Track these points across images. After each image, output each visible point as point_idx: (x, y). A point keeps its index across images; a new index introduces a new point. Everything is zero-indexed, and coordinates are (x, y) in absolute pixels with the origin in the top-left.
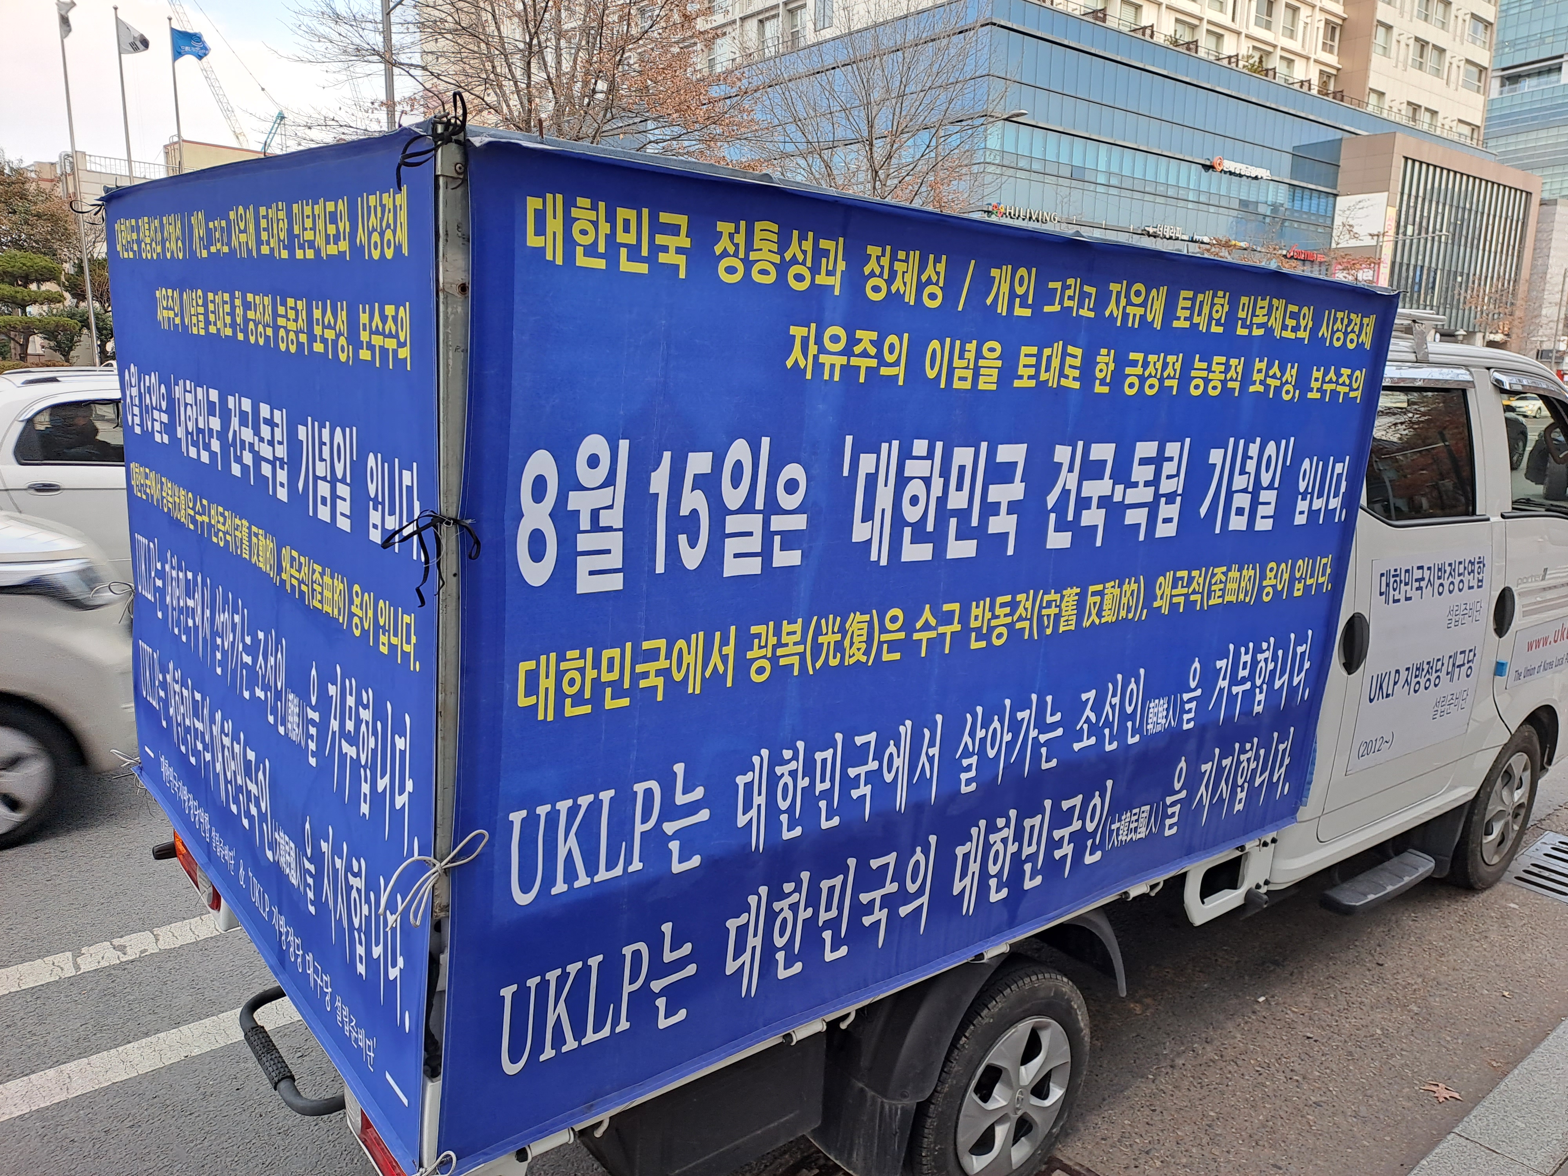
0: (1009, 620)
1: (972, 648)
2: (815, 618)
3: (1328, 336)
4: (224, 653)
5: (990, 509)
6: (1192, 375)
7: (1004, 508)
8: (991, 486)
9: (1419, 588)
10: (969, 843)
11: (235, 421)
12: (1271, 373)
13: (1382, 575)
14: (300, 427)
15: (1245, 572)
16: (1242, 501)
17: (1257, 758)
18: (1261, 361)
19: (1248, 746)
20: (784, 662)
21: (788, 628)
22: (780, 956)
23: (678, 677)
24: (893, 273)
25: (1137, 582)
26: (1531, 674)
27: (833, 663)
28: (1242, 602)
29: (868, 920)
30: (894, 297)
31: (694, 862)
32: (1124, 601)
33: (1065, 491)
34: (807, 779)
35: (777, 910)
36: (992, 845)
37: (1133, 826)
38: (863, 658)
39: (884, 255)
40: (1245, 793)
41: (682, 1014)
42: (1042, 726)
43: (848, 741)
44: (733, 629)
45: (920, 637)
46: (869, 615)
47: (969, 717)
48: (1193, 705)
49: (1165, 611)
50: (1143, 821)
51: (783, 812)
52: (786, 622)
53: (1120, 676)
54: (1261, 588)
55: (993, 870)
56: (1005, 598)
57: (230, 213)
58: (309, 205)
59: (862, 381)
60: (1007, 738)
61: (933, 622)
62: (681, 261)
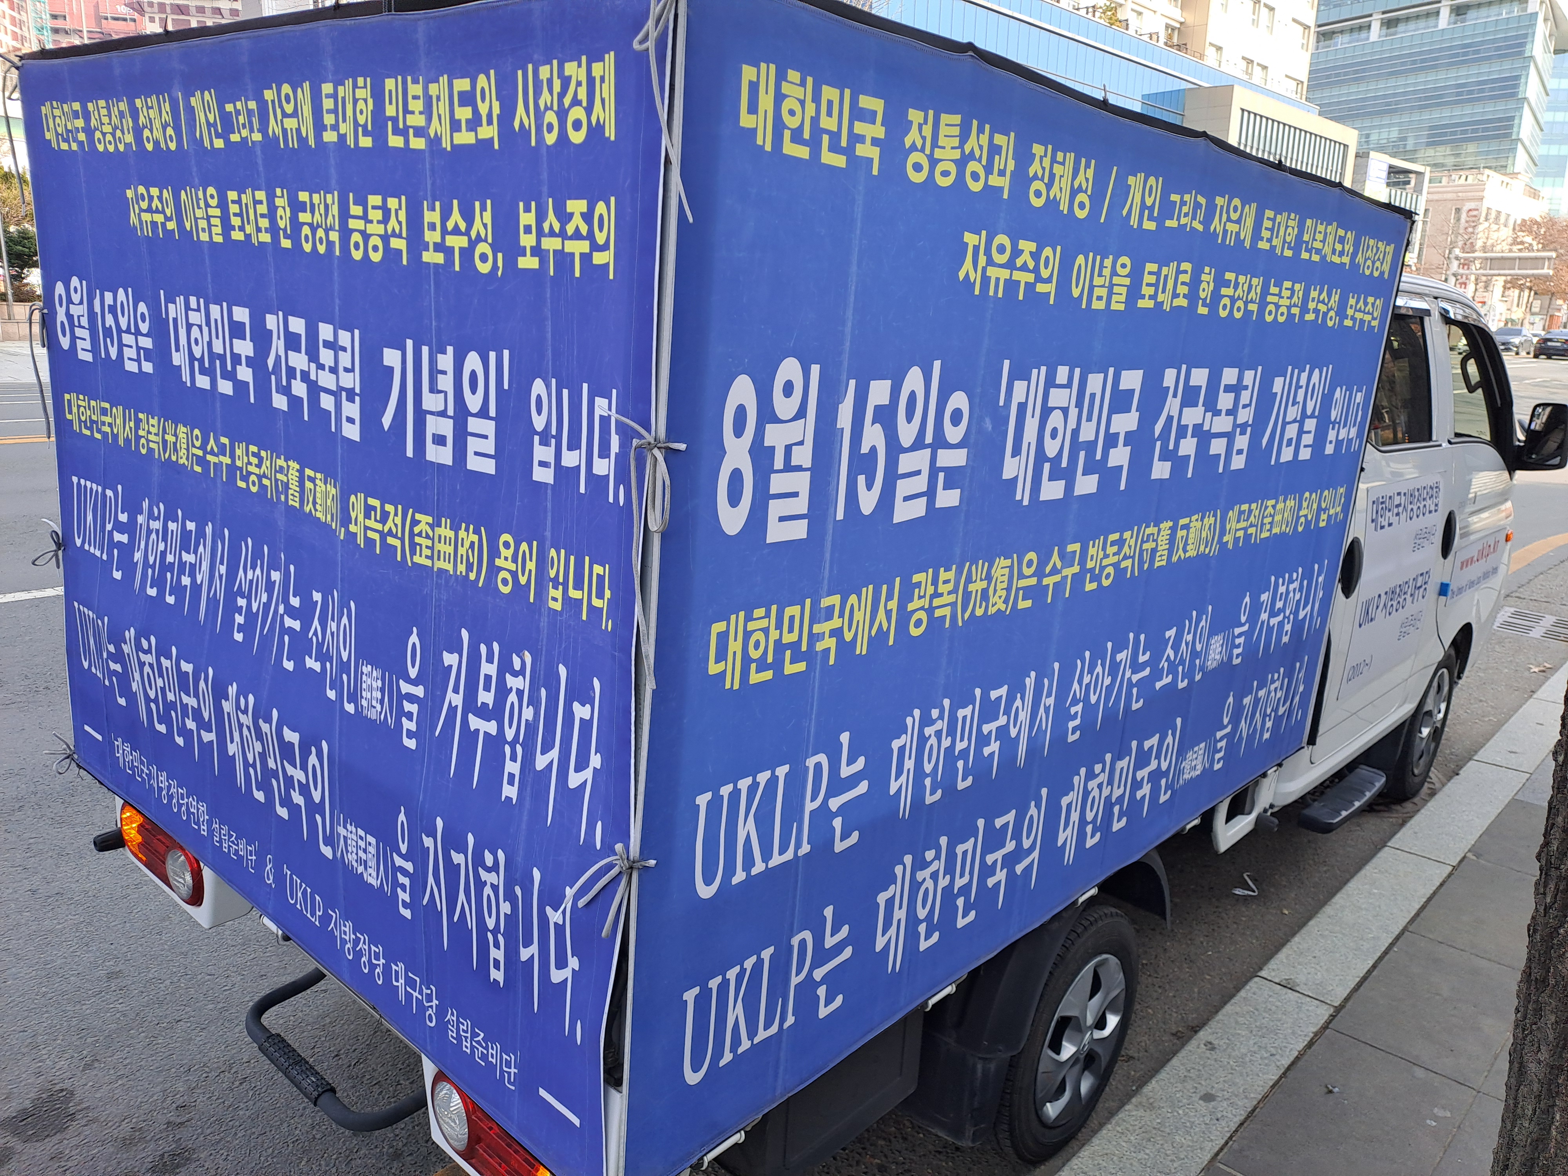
0: (1114, 559)
1: (1087, 590)
2: (968, 564)
3: (1362, 261)
4: (250, 616)
6: (1268, 300)
7: (1121, 439)
8: (1114, 416)
9: (1398, 514)
10: (1072, 793)
11: (278, 345)
12: (1321, 298)
13: (1375, 503)
14: (390, 351)
15: (1288, 502)
16: (1292, 431)
17: (1281, 689)
18: (1315, 288)
19: (1276, 676)
20: (938, 613)
21: (943, 575)
22: (922, 928)
23: (848, 636)
24: (1052, 176)
25: (1215, 516)
26: (1461, 593)
27: (979, 612)
28: (1283, 535)
29: (991, 882)
30: (1052, 204)
31: (855, 837)
32: (1204, 535)
33: (1170, 418)
34: (949, 738)
35: (920, 880)
36: (1090, 793)
37: (1193, 764)
38: (1003, 607)
39: (1046, 156)
40: (1271, 722)
41: (839, 999)
42: (1136, 667)
43: (985, 696)
44: (898, 580)
45: (1049, 581)
46: (1010, 560)
47: (1079, 662)
48: (1241, 640)
49: (1230, 546)
50: (1200, 758)
51: (927, 775)
52: (942, 569)
53: (1194, 613)
54: (1298, 518)
55: (1090, 816)
56: (1115, 536)
57: (265, 92)
58: (419, 83)
59: (1021, 297)
60: (1108, 681)
61: (1059, 565)
62: (874, 153)
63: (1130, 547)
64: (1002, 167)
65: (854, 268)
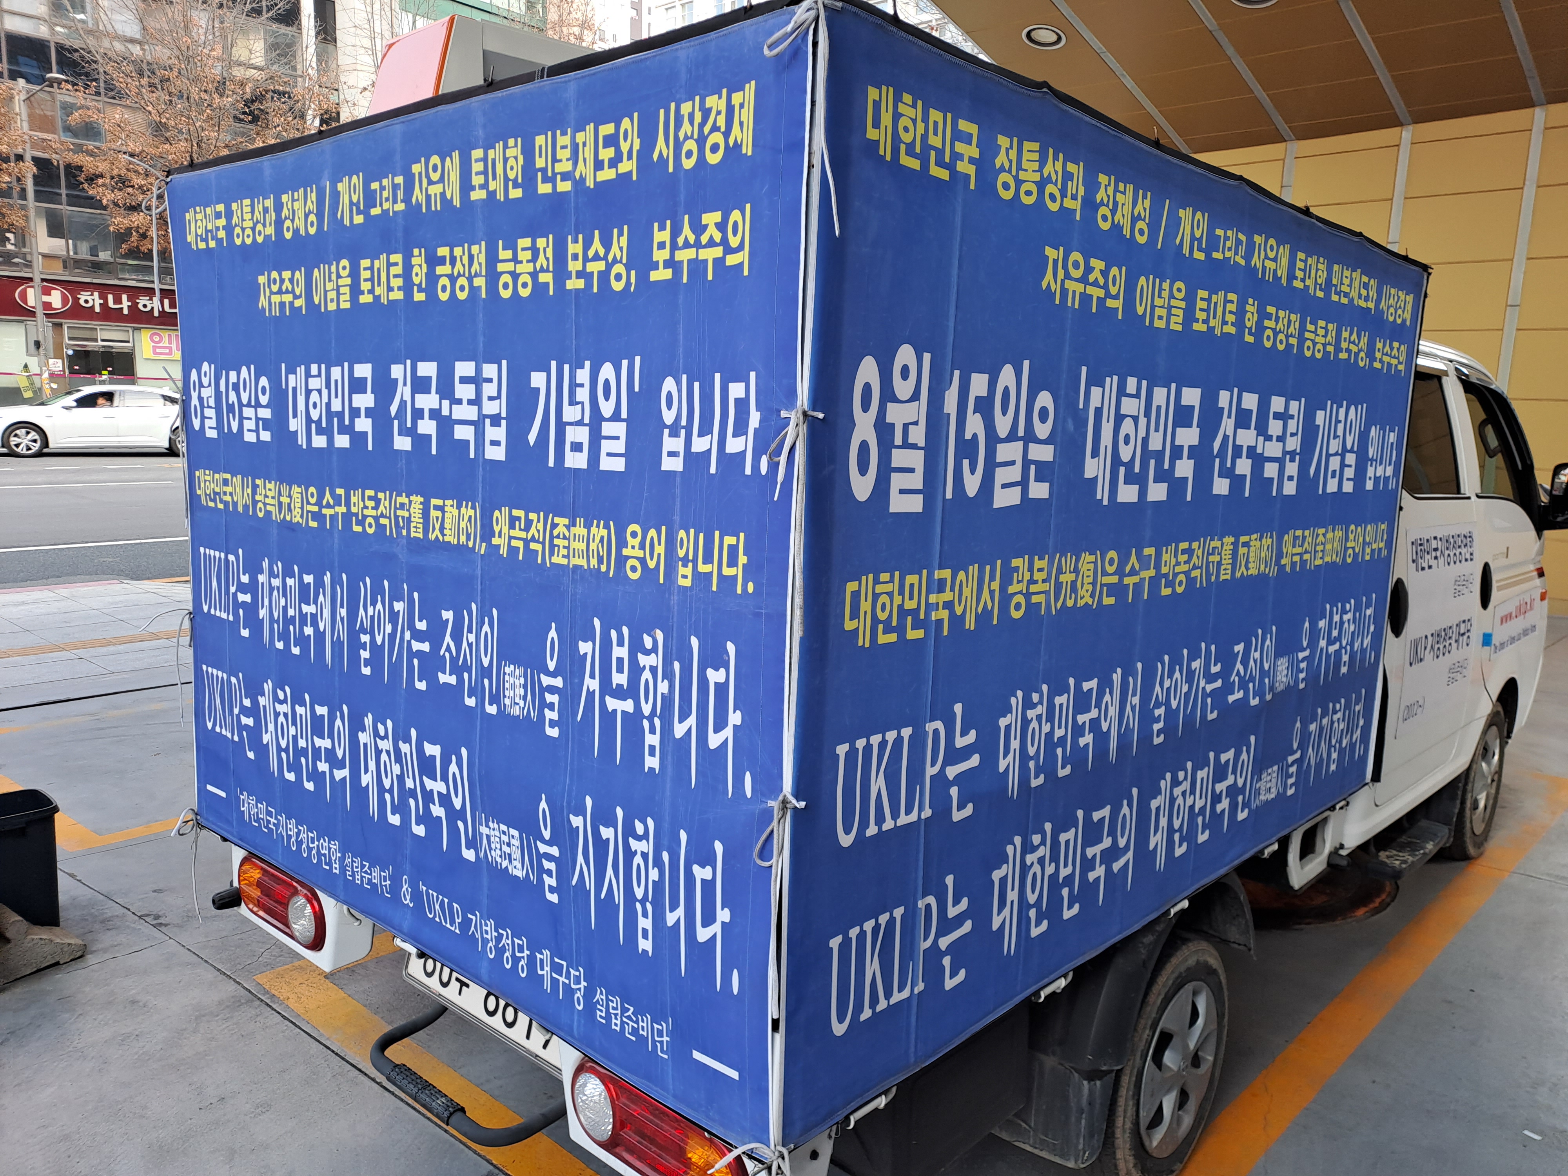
0: (1186, 568)
1: (1163, 594)
2: (1058, 555)
3: (1385, 308)
4: (375, 649)
6: (1306, 336)
7: (1186, 453)
8: (1178, 429)
9: (1436, 558)
10: (1159, 797)
11: (404, 391)
12: (1352, 339)
13: (1414, 544)
14: (535, 374)
15: (1336, 532)
16: (1335, 463)
17: (1343, 720)
18: (1346, 329)
19: (1338, 706)
20: (1035, 599)
21: (1038, 564)
22: (1032, 913)
23: (958, 610)
24: (1116, 203)
25: (1271, 537)
26: (1503, 648)
27: (1070, 603)
28: (1334, 563)
29: (1092, 876)
30: (1117, 228)
31: (969, 810)
32: (1263, 555)
33: (1226, 438)
34: (1049, 724)
35: (1029, 863)
36: (1176, 799)
37: (1268, 786)
38: (1090, 602)
39: (1109, 185)
40: (1336, 754)
41: (962, 974)
42: (1209, 677)
43: (1078, 686)
44: (999, 562)
45: (1129, 581)
46: (1094, 556)
47: (1159, 666)
48: (1303, 665)
49: (1288, 569)
50: (1274, 780)
51: (1032, 758)
52: (1036, 557)
53: (1260, 631)
54: (1346, 549)
55: (1177, 824)
56: (1184, 545)
57: (413, 166)
58: (566, 134)
59: (1094, 310)
60: (1185, 688)
61: (1137, 567)
62: (971, 170)
63: (1198, 557)
64: (1074, 192)
65: (955, 271)
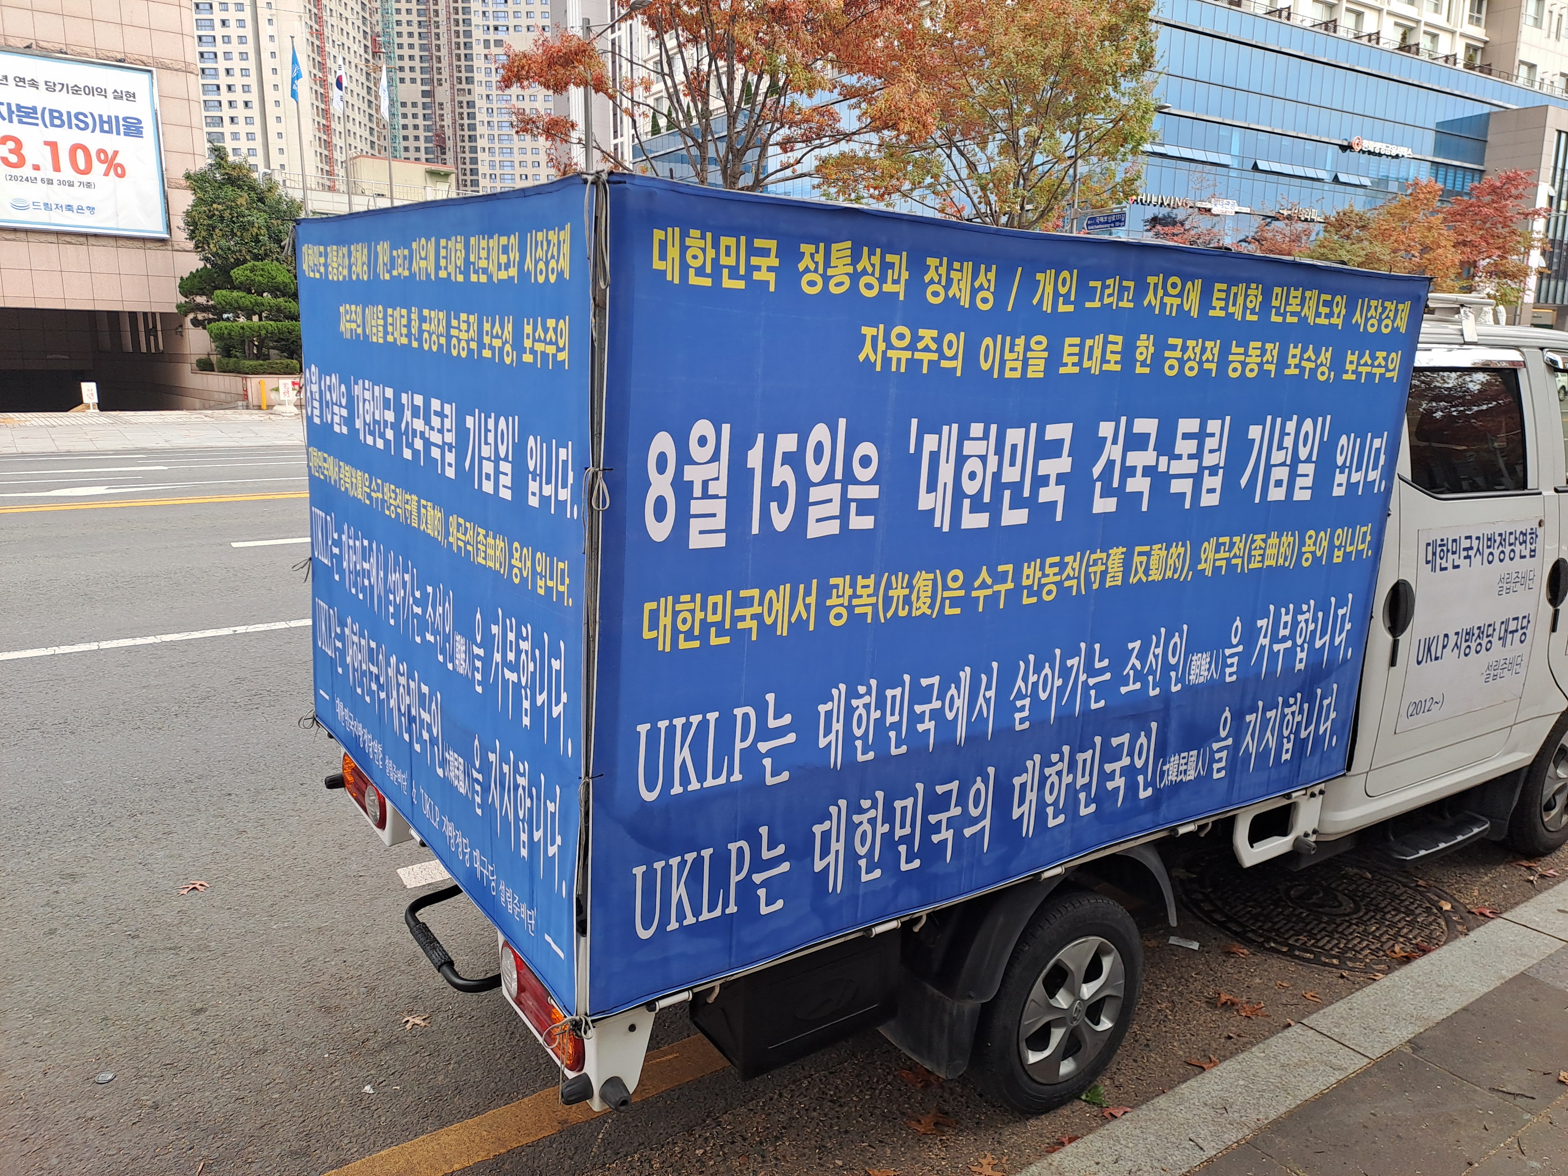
0: (1058, 578)
1: (1025, 602)
2: (887, 574)
3: (1361, 321)
4: (397, 607)
5: (1040, 481)
6: (1230, 359)
7: (1053, 480)
8: (1041, 461)
9: (1468, 557)
10: (1025, 774)
11: (408, 414)
12: (1306, 355)
13: (1428, 544)
14: (468, 417)
15: (1284, 539)
16: (1280, 473)
17: (1301, 711)
18: (1295, 347)
19: (1291, 700)
20: (859, 611)
21: (862, 582)
22: (862, 863)
23: (769, 621)
24: (950, 280)
25: (1183, 546)
27: (902, 614)
28: (1280, 568)
29: (936, 838)
30: (951, 301)
31: (786, 776)
32: (1171, 562)
33: (1110, 462)
34: (879, 712)
35: (857, 822)
36: (1047, 778)
37: (1181, 768)
38: (928, 612)
39: (941, 265)
40: (1290, 744)
41: (780, 904)
42: (1091, 671)
43: (915, 681)
44: (816, 581)
45: (979, 594)
46: (933, 574)
47: (1022, 663)
48: (1233, 661)
49: (1209, 573)
50: (1192, 765)
51: (858, 738)
52: (860, 577)
53: (1163, 630)
54: (1301, 553)
55: (1050, 798)
56: (1054, 559)
57: (413, 244)
58: (485, 240)
59: (924, 372)
60: (1058, 682)
61: (989, 581)
62: (771, 277)
63: (1074, 570)
64: (896, 277)
